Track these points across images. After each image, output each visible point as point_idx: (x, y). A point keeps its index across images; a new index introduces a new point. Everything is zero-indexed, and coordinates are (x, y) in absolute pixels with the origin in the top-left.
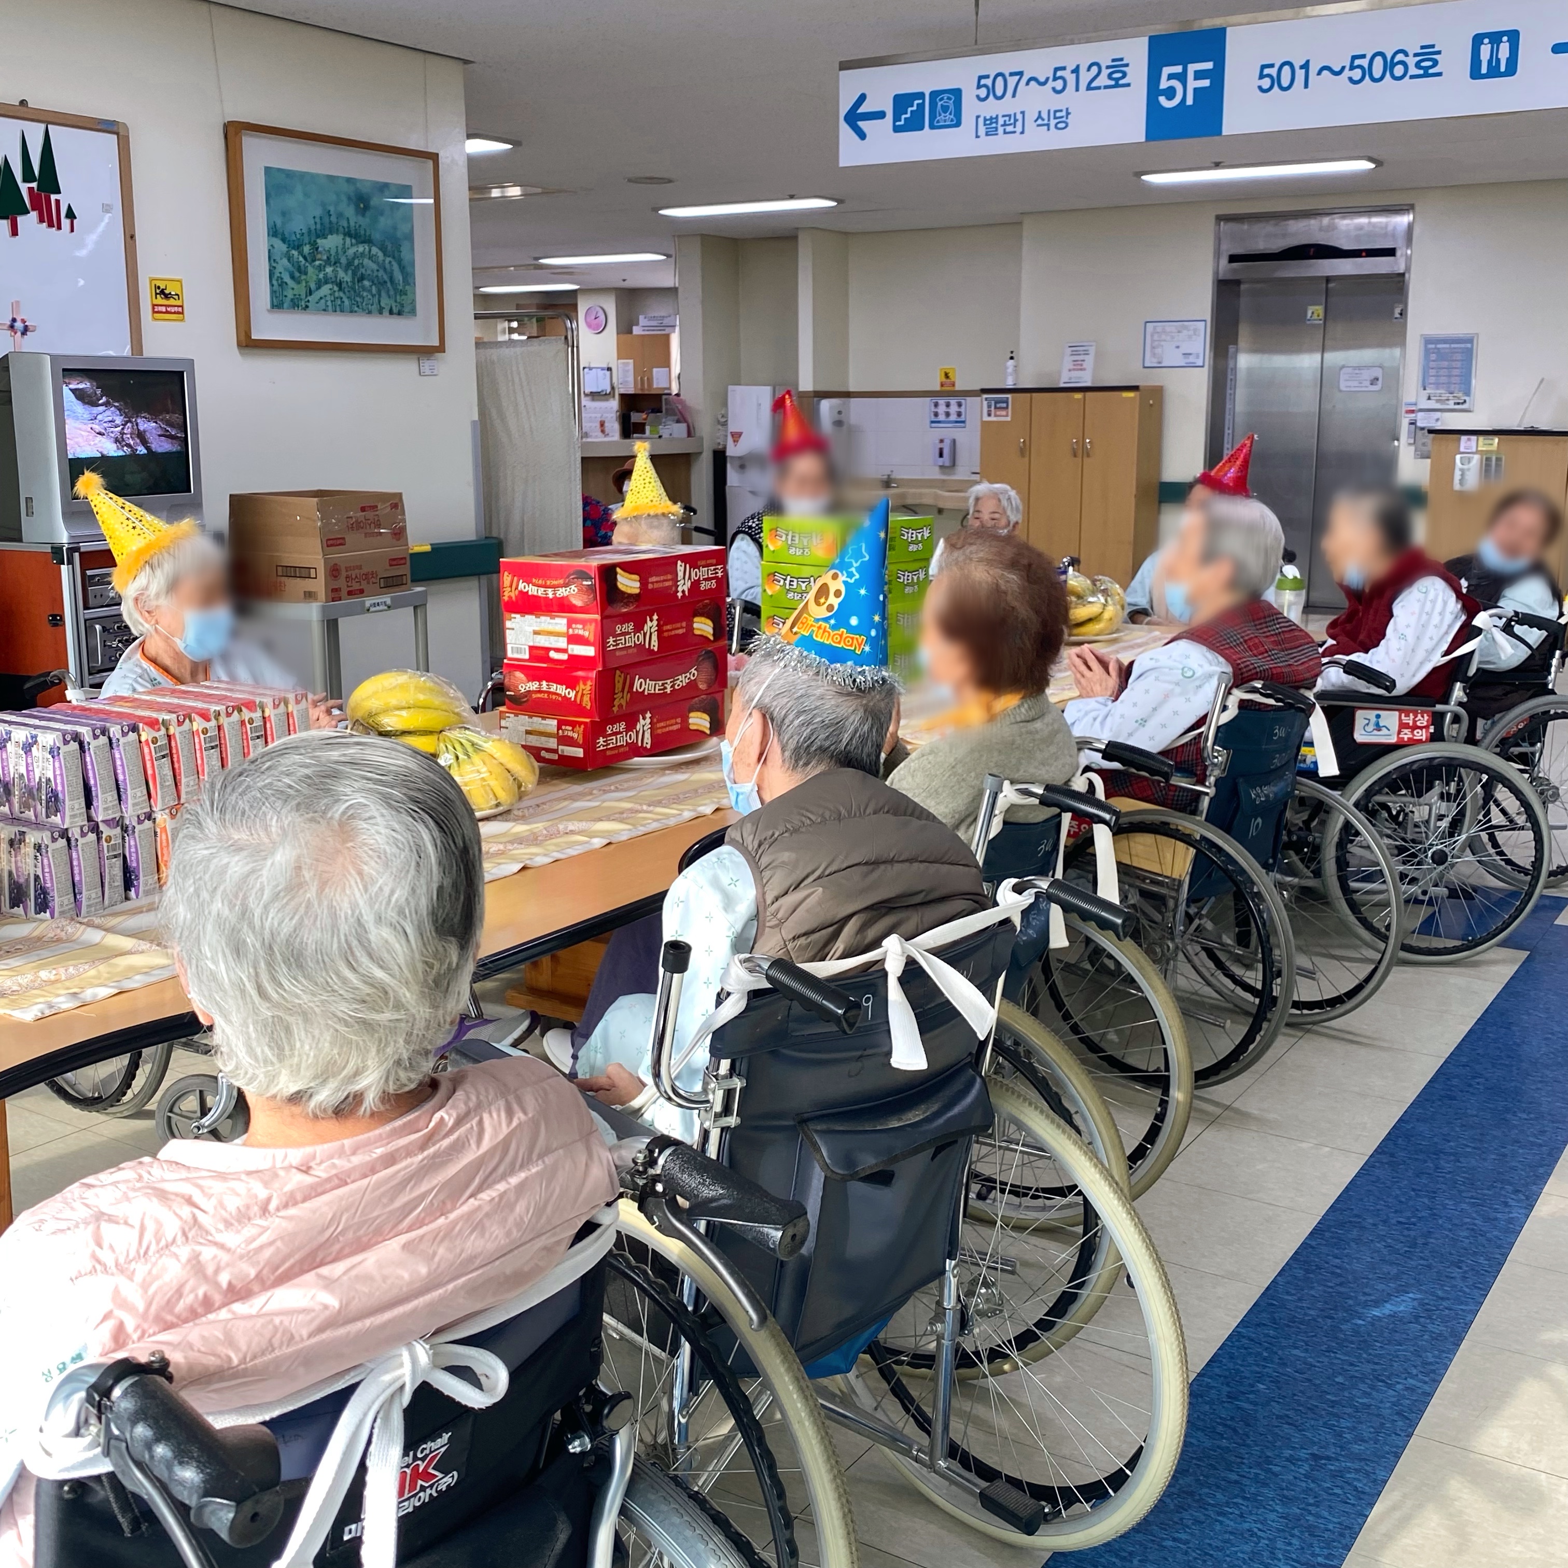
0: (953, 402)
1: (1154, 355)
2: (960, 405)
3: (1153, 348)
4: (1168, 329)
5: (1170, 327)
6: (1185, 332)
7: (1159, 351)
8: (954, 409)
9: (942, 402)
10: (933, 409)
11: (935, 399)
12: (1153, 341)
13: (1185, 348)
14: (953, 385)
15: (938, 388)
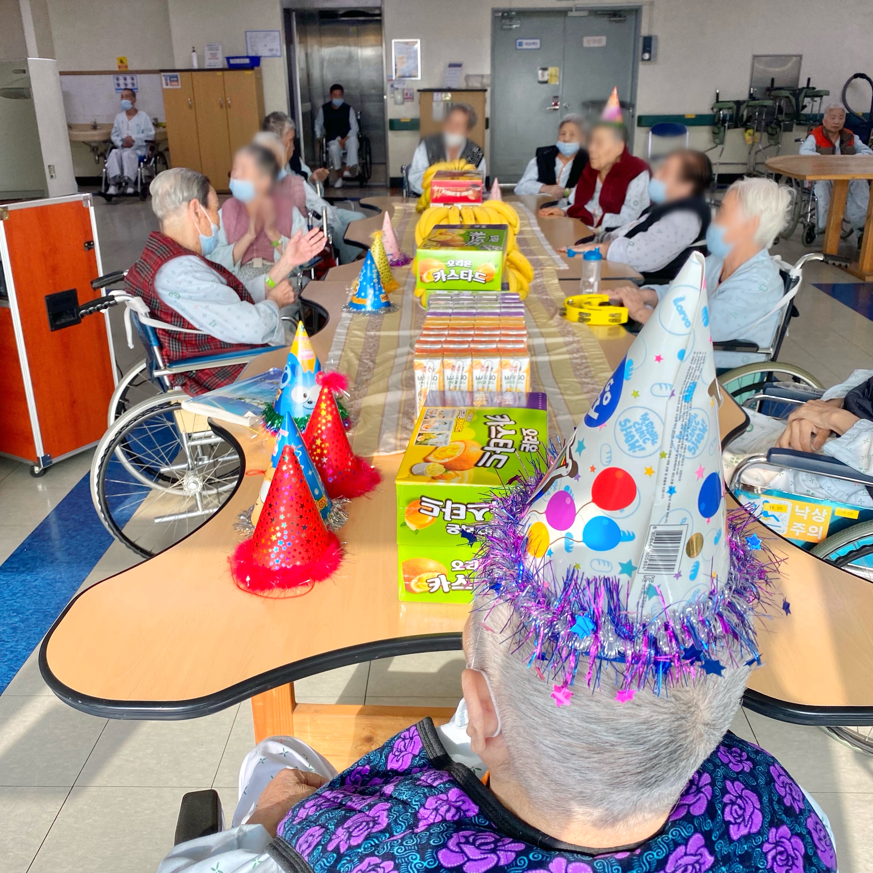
0: (128, 77)
1: (252, 50)
2: (133, 79)
3: (252, 46)
4: (259, 36)
5: (262, 34)
6: (268, 37)
7: (255, 48)
8: (129, 81)
9: (121, 77)
10: (116, 82)
11: (116, 76)
12: (251, 43)
13: (270, 47)
14: (127, 67)
15: (117, 69)
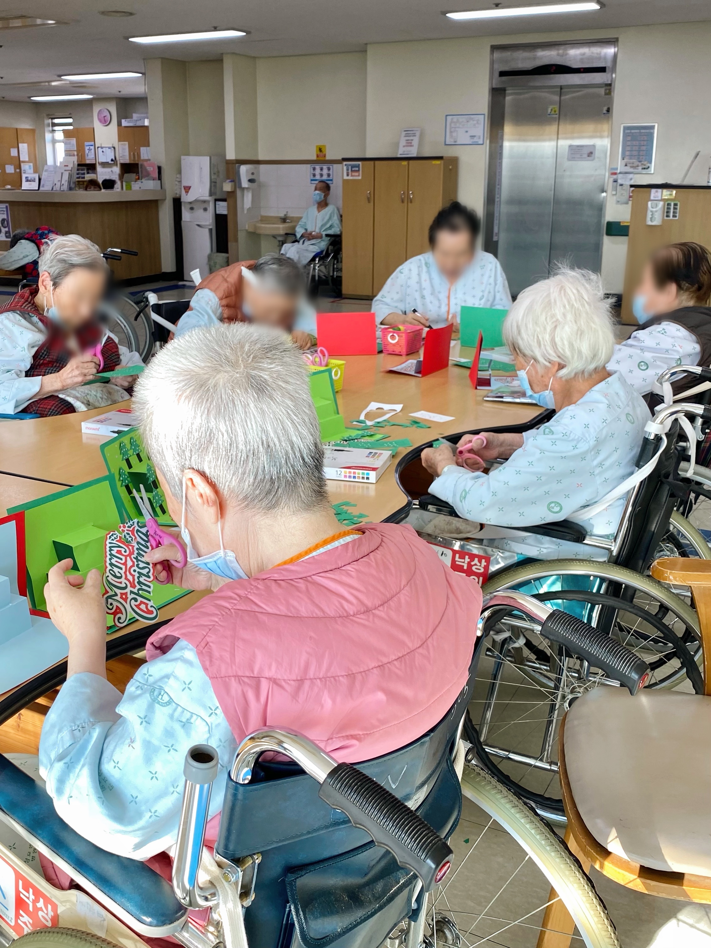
0: (325, 167)
1: (451, 136)
2: (329, 169)
3: (451, 132)
4: (461, 120)
5: (462, 119)
6: (471, 122)
7: (454, 134)
8: (325, 172)
9: (318, 167)
10: (312, 172)
11: (313, 166)
12: (451, 128)
13: (472, 133)
14: (325, 156)
15: (314, 158)
